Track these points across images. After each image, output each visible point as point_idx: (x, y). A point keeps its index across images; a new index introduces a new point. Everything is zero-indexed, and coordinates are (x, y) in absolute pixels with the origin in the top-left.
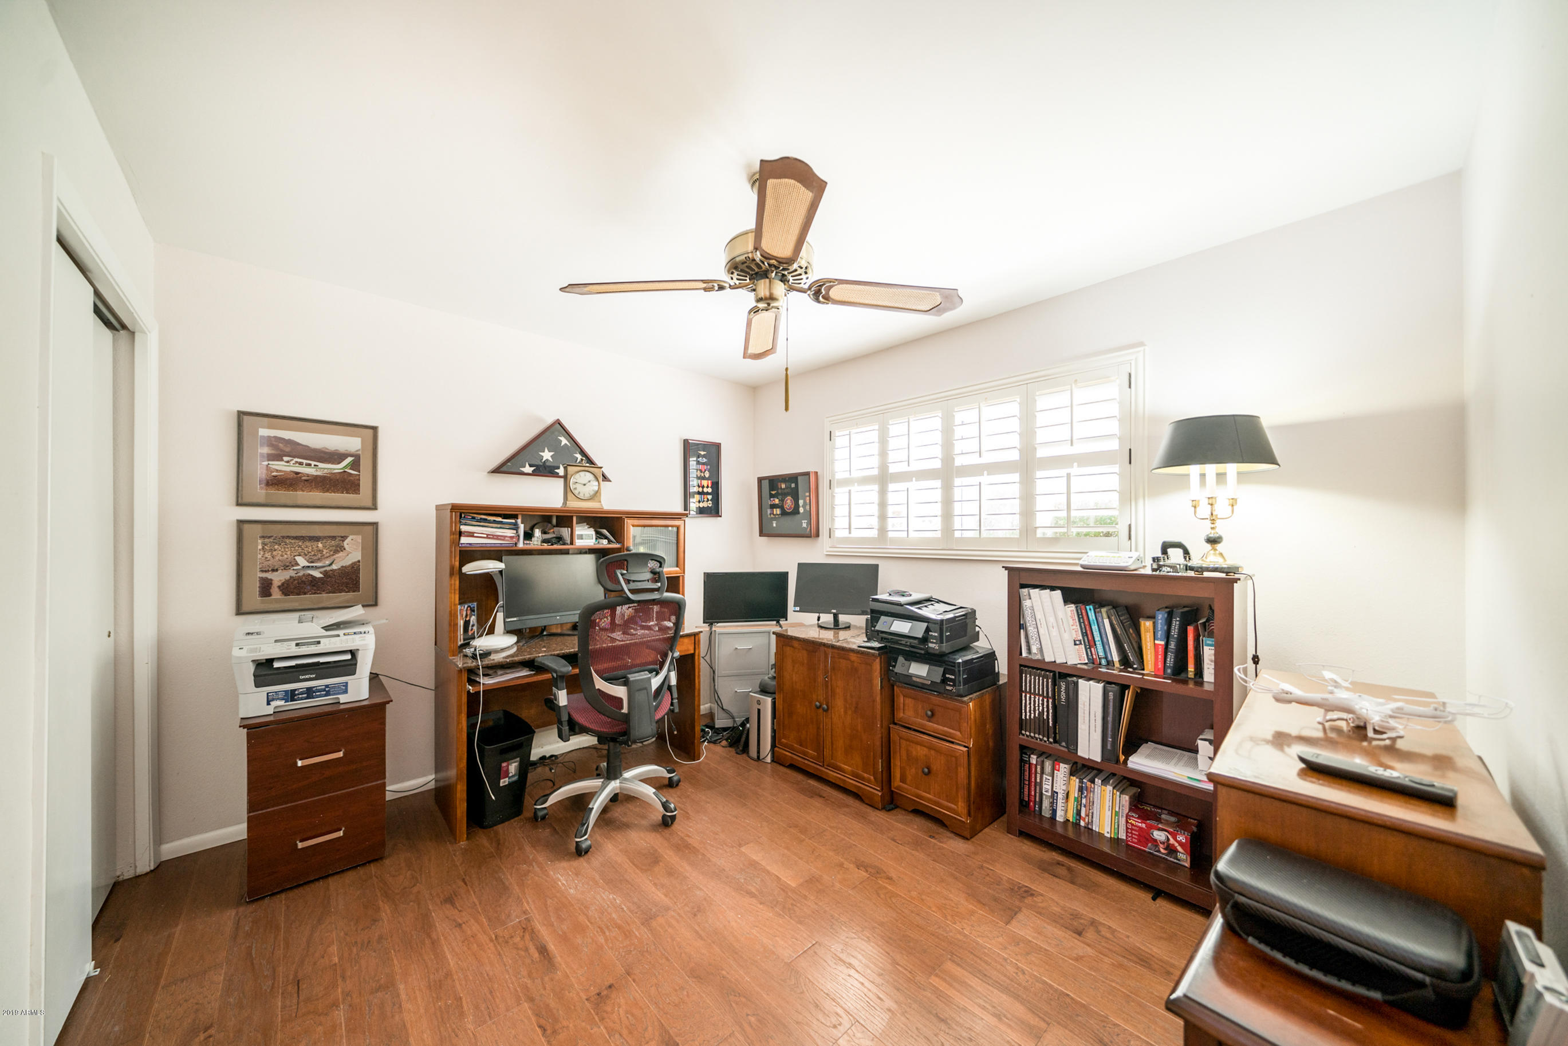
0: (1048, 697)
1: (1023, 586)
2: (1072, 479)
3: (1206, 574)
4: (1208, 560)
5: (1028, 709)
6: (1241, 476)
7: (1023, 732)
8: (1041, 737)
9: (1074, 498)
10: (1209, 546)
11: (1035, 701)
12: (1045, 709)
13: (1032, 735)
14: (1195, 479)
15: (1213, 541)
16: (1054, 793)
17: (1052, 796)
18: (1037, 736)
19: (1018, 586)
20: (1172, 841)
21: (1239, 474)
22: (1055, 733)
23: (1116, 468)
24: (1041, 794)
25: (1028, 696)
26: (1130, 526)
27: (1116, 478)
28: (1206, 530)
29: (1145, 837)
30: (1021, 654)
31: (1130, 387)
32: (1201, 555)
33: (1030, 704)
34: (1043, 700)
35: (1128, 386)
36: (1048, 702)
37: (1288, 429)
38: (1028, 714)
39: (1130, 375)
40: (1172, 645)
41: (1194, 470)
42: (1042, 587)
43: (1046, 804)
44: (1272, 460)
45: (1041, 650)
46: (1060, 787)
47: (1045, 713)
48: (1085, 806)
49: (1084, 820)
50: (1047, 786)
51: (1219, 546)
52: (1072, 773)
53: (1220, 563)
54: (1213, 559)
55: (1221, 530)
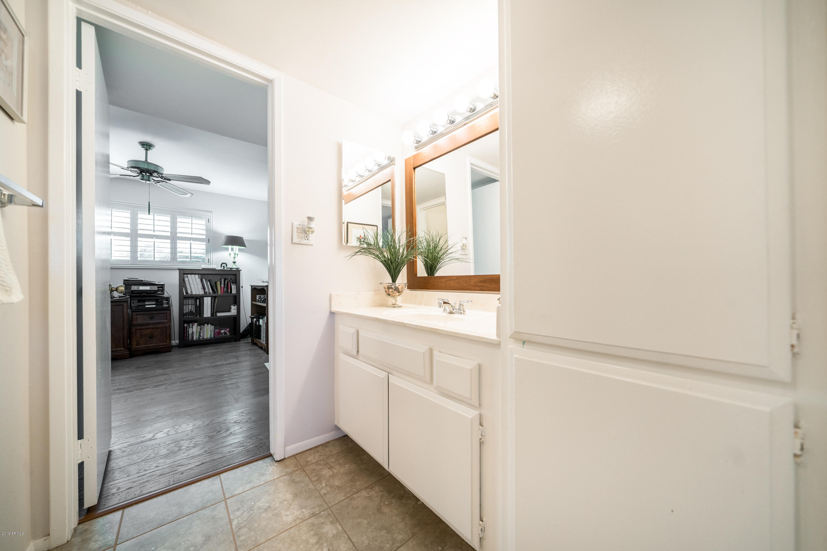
0: (193, 305)
1: (184, 274)
2: (192, 244)
3: (233, 269)
4: (233, 266)
5: (186, 310)
6: (239, 250)
7: (184, 317)
8: (191, 316)
9: (192, 250)
10: (233, 264)
11: (188, 307)
12: (192, 308)
13: (188, 317)
14: (230, 249)
15: (234, 263)
16: (193, 332)
17: (192, 334)
18: (189, 316)
19: (183, 274)
20: (226, 331)
21: (239, 249)
22: (195, 314)
23: (205, 243)
24: (189, 334)
25: (186, 306)
26: (209, 259)
27: (205, 246)
28: (233, 260)
29: (219, 333)
30: (184, 294)
31: (209, 222)
32: (230, 265)
33: (187, 308)
34: (191, 306)
35: (208, 222)
36: (193, 306)
37: (249, 241)
38: (186, 311)
39: (209, 219)
40: (226, 286)
41: (230, 247)
42: (191, 274)
43: (190, 336)
44: (245, 246)
45: (191, 292)
46: (195, 330)
47: (192, 309)
48: (202, 333)
49: (202, 336)
50: (190, 331)
51: (235, 264)
52: (198, 325)
53: (235, 267)
54: (234, 266)
55: (236, 260)
